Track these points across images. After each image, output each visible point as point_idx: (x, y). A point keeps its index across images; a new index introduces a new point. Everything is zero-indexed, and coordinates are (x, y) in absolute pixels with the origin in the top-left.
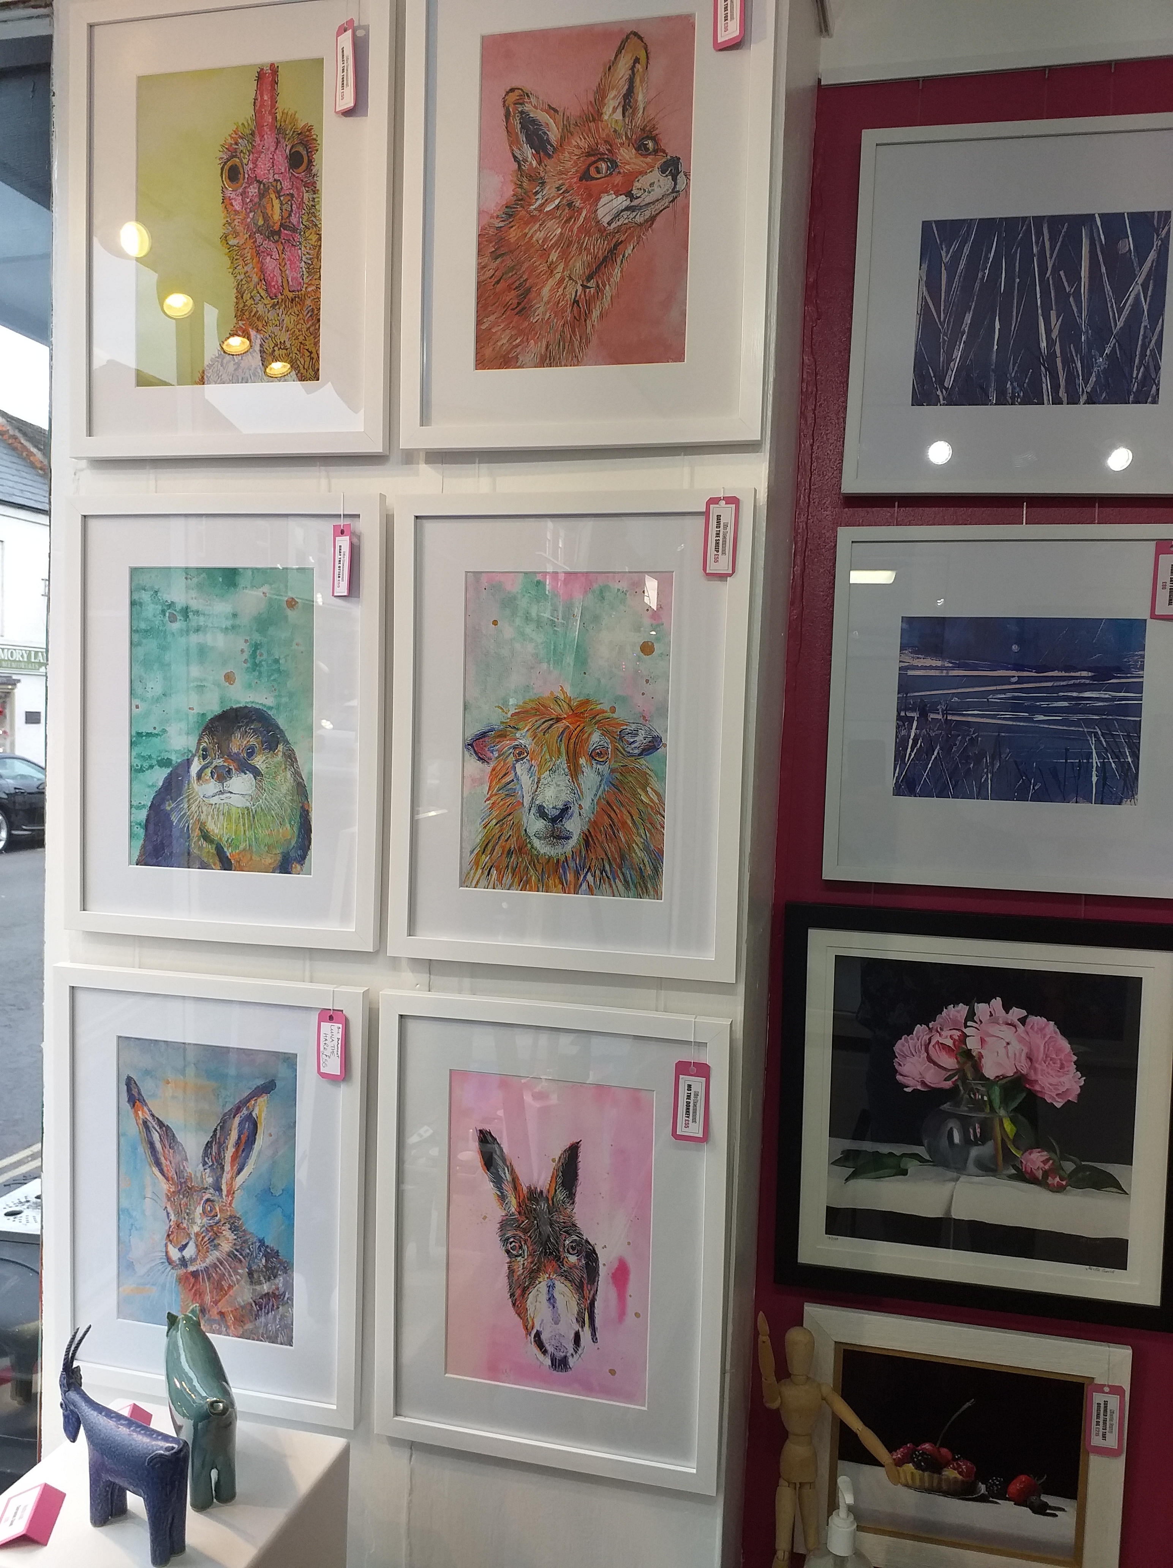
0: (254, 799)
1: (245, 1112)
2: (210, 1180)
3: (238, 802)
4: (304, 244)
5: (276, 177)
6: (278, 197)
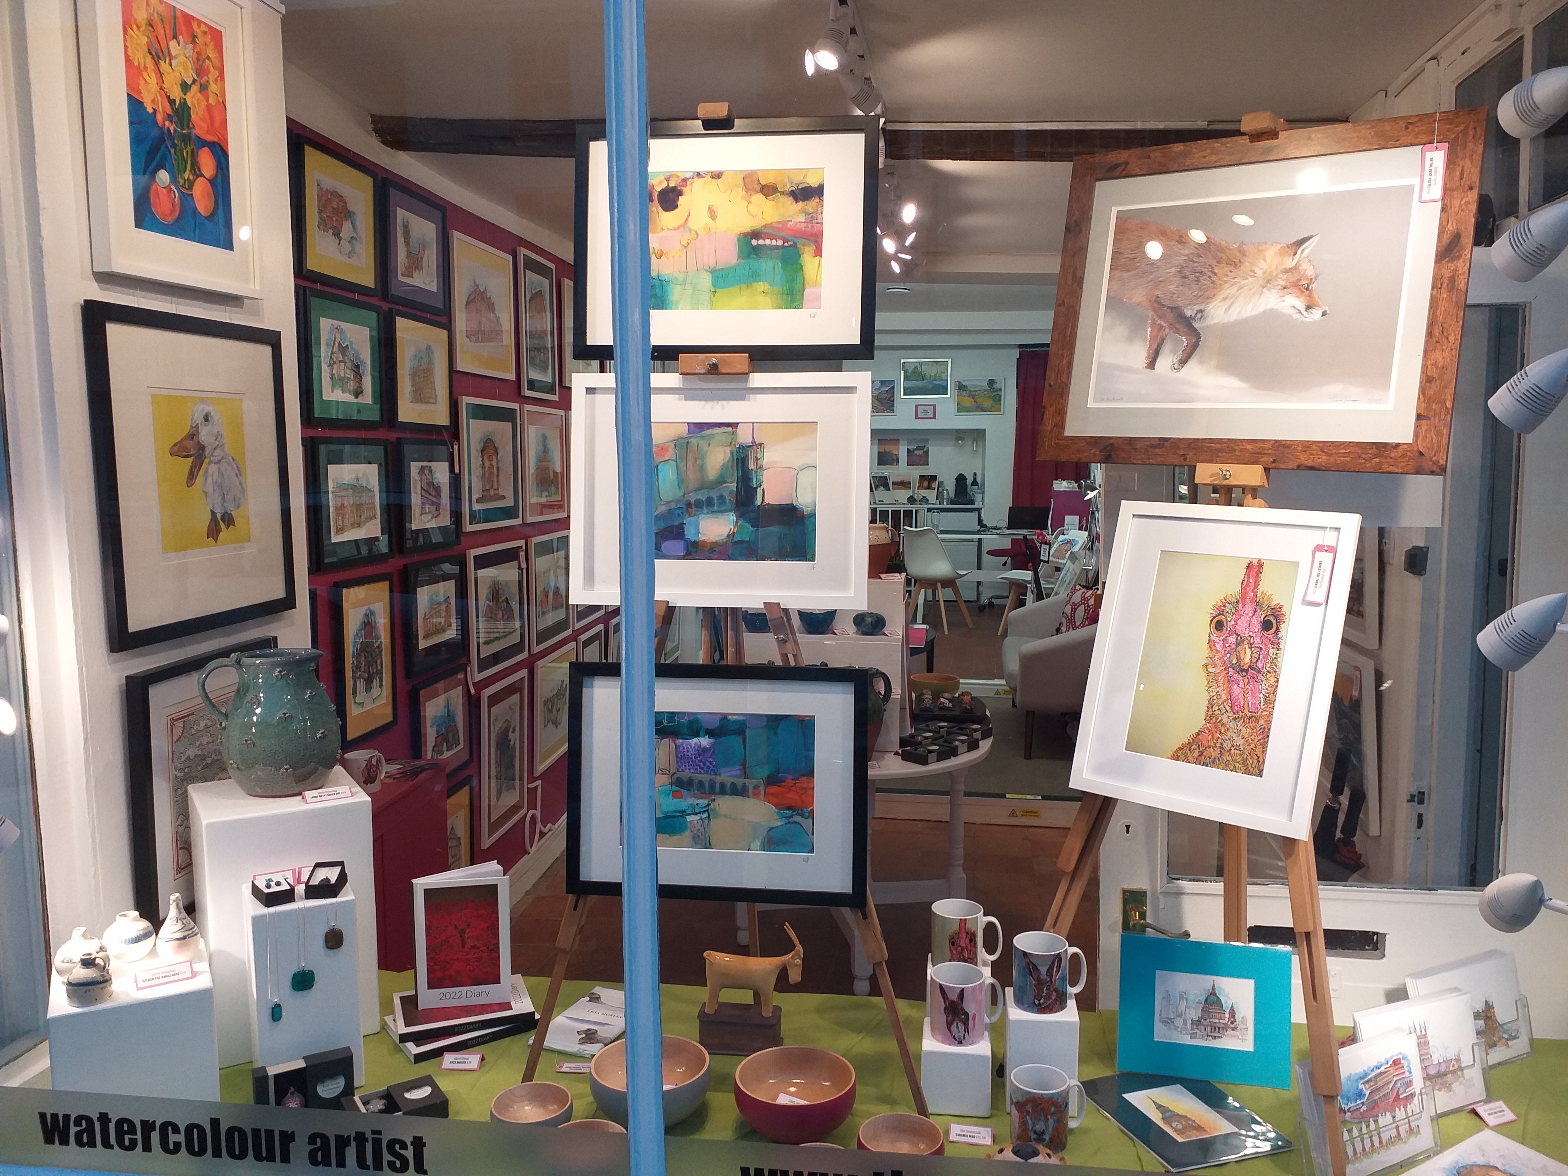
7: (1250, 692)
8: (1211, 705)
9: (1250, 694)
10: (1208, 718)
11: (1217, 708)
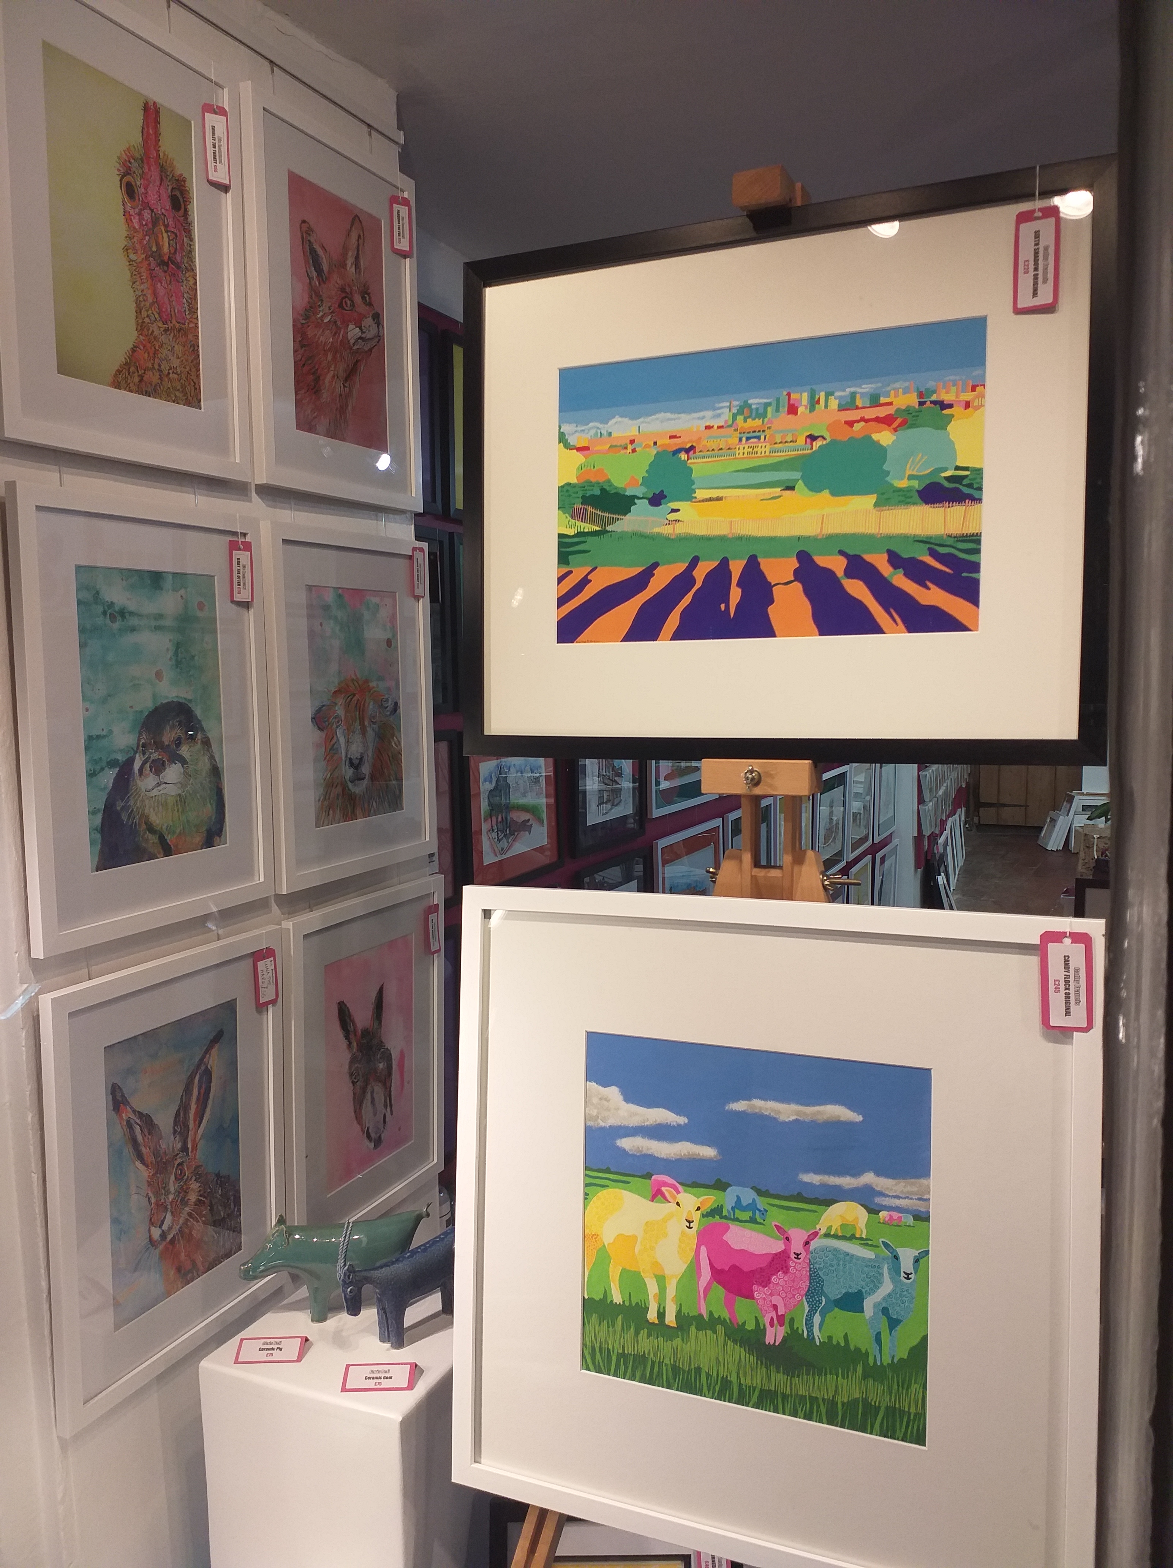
0: (183, 785)
1: (203, 1068)
2: (179, 1145)
3: (172, 790)
4: (185, 282)
5: (163, 211)
6: (167, 232)
7: (174, 295)
8: (139, 311)
9: (174, 298)
10: (139, 328)
11: (146, 314)
